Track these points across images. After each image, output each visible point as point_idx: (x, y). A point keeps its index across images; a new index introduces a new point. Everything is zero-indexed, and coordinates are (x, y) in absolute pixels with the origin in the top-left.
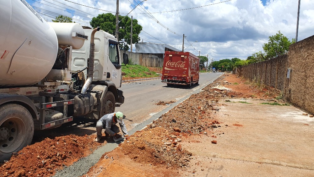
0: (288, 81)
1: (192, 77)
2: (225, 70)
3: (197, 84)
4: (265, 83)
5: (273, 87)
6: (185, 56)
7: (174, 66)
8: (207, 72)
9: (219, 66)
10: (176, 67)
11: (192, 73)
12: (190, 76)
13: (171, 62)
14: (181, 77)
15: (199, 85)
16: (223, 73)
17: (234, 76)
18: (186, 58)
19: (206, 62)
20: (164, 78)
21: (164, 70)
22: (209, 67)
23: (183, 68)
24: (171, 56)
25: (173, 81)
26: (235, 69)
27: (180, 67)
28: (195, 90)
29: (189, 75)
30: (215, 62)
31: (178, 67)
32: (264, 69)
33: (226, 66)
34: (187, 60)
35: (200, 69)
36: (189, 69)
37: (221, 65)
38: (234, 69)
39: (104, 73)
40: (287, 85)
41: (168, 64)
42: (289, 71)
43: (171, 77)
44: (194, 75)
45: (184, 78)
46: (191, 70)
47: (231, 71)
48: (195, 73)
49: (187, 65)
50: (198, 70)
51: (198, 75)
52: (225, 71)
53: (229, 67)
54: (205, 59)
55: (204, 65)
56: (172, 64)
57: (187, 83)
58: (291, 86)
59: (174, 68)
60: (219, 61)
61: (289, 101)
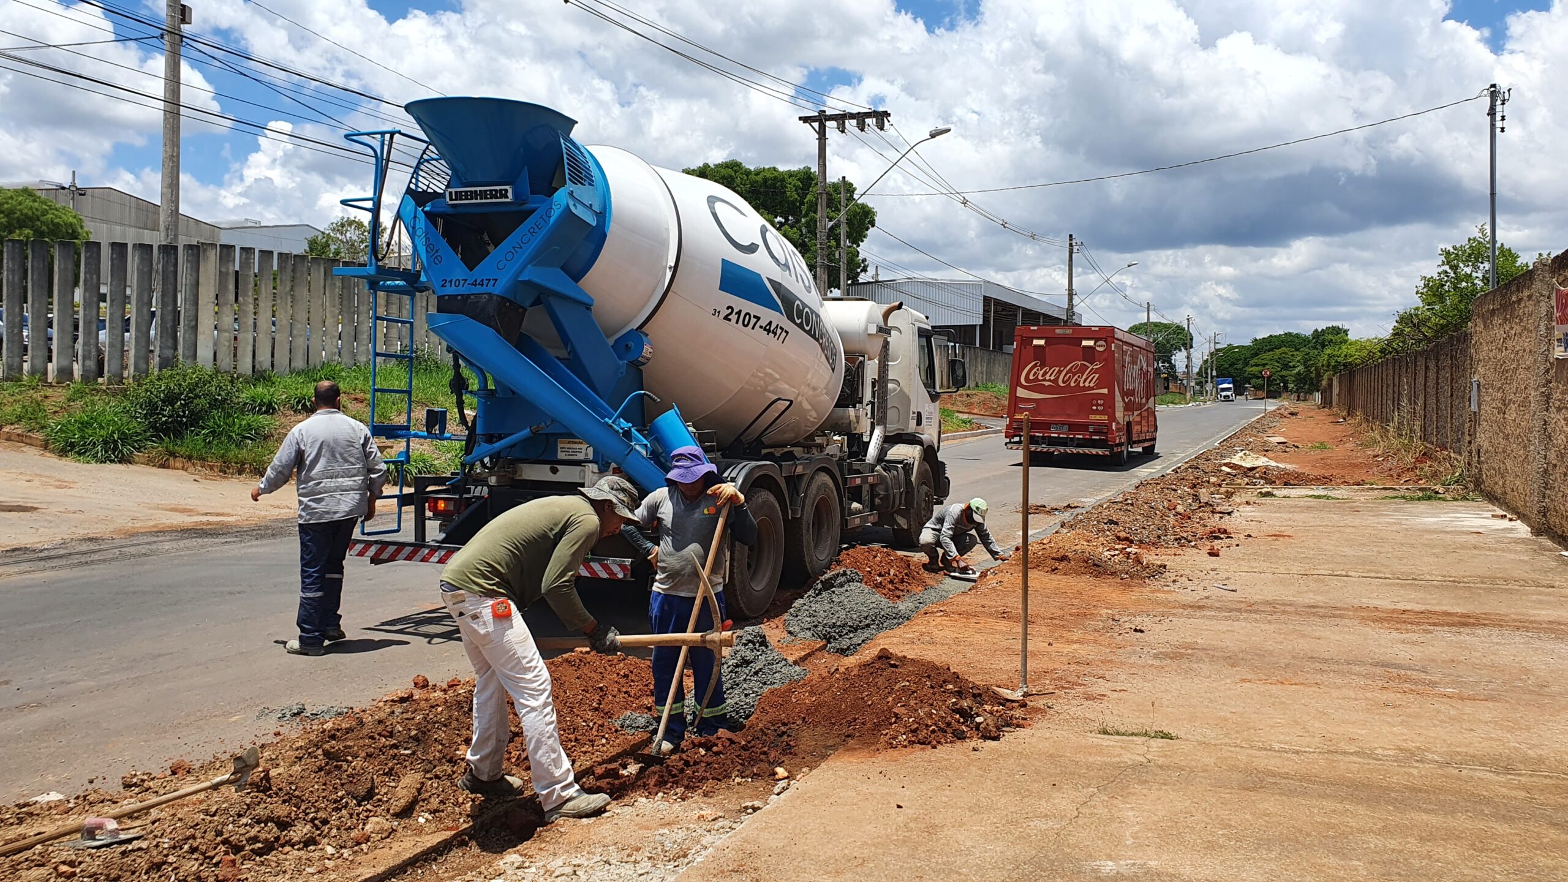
0: (1475, 419)
1: (1129, 424)
2: (1286, 388)
3: (1149, 455)
4: (1425, 438)
6: (1100, 343)
7: (1056, 381)
8: (1193, 398)
9: (1249, 369)
10: (1061, 384)
11: (1128, 407)
12: (1121, 421)
13: (1042, 366)
14: (1084, 427)
15: (1157, 456)
16: (1272, 405)
17: (1323, 415)
18: (1101, 349)
19: (1184, 353)
20: (1013, 431)
21: (1015, 400)
22: (1199, 374)
23: (1090, 388)
24: (1042, 342)
25: (1052, 442)
26: (1330, 381)
27: (1081, 385)
28: (1144, 472)
29: (1119, 414)
30: (1230, 348)
31: (1072, 384)
33: (1286, 366)
34: (1108, 358)
35: (1160, 389)
36: (1117, 393)
37: (1260, 362)
38: (1324, 383)
39: (911, 415)
40: (1473, 434)
41: (1031, 377)
42: (1475, 387)
43: (1046, 426)
44: (1135, 416)
45: (1100, 428)
46: (1125, 394)
47: (1310, 392)
48: (1140, 406)
49: (1108, 377)
50: (1150, 393)
51: (1152, 413)
52: (1284, 395)
53: (1299, 373)
54: (1180, 337)
55: (1173, 367)
56: (1049, 375)
57: (1111, 447)
58: (1479, 437)
59: (1054, 388)
60: (1247, 342)
61: (1480, 488)
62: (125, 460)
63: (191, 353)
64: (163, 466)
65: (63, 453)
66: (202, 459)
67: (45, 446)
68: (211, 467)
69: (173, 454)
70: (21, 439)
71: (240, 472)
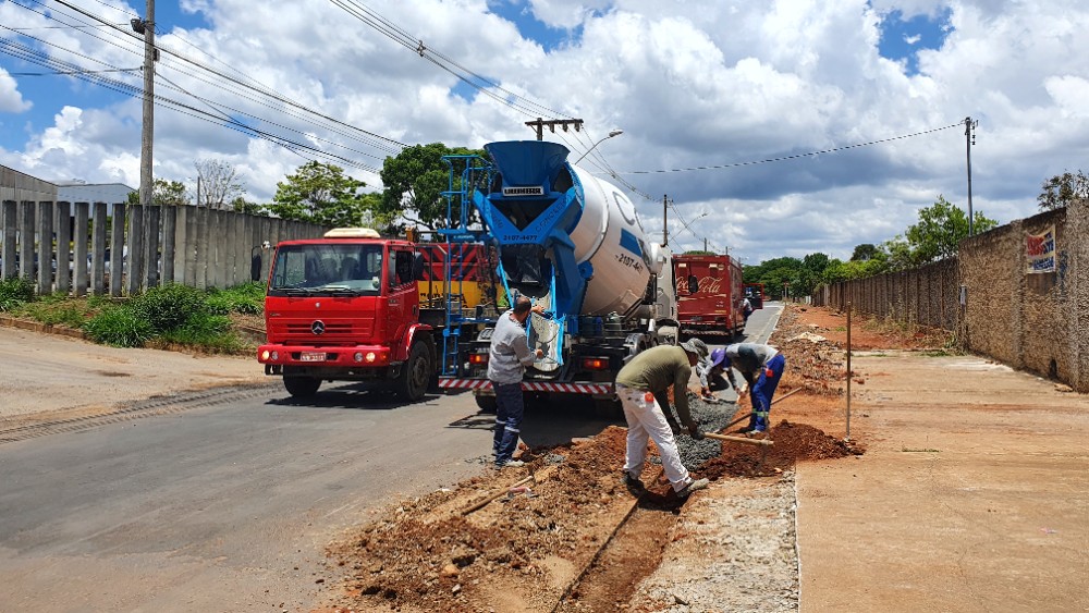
0: (963, 309)
2: (785, 294)
4: (919, 321)
5: (936, 326)
6: (720, 266)
11: (734, 306)
13: (685, 279)
14: (712, 318)
17: (817, 311)
18: (721, 270)
23: (715, 294)
24: (685, 265)
25: (692, 327)
26: (822, 289)
27: (710, 291)
31: (704, 291)
32: (913, 286)
34: (725, 275)
36: (732, 297)
37: (767, 277)
38: (816, 290)
39: (671, 309)
40: (962, 318)
42: (963, 290)
43: (688, 317)
44: (736, 311)
45: (723, 319)
49: (726, 288)
53: (797, 285)
57: (728, 330)
58: (968, 319)
61: (968, 348)
62: (140, 345)
63: (170, 275)
64: (164, 349)
65: (99, 342)
66: (191, 344)
67: (84, 337)
68: (197, 349)
69: (171, 341)
70: (66, 333)
71: (216, 352)
